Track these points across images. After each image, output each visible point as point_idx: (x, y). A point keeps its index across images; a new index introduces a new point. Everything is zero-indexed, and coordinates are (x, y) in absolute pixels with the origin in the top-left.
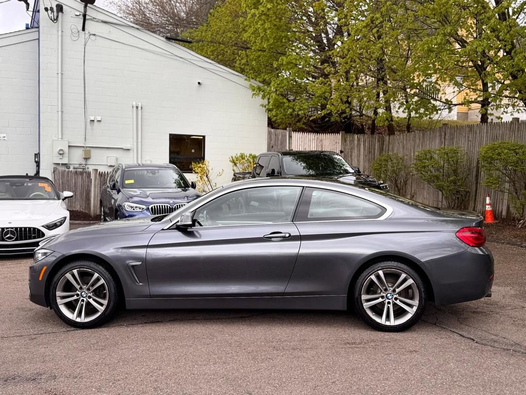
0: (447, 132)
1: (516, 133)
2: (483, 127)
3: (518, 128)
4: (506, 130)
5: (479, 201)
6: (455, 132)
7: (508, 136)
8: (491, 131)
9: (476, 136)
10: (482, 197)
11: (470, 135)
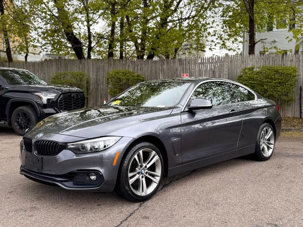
0: (62, 63)
1: (113, 66)
2: (90, 62)
3: (114, 63)
4: (106, 64)
5: (90, 104)
6: (68, 63)
7: (107, 67)
8: (95, 64)
9: (85, 67)
10: (92, 101)
11: (81, 65)
